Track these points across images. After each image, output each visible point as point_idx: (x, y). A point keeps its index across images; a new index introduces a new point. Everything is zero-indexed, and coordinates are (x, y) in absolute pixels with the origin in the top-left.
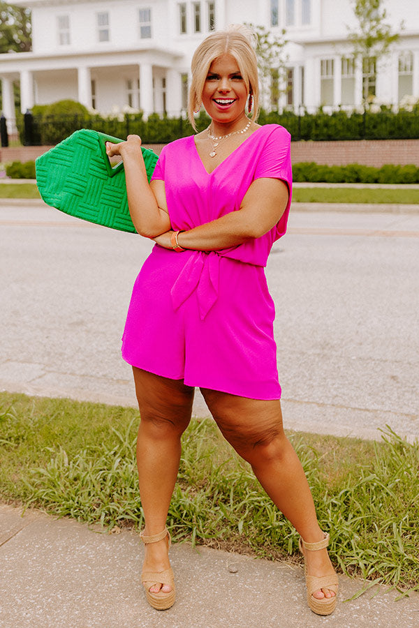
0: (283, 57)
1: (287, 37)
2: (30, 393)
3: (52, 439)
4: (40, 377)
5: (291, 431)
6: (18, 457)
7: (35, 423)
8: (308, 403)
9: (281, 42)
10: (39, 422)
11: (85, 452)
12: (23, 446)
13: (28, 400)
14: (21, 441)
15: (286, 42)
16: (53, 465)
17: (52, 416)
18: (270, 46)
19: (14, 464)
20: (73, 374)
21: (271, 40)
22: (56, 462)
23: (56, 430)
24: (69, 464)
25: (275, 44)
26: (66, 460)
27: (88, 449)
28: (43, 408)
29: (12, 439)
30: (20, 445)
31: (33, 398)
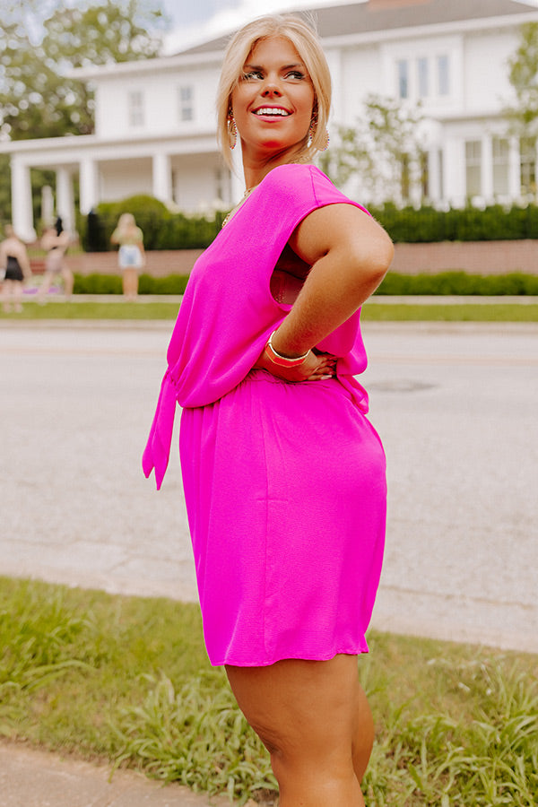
0: (418, 135)
1: (424, 111)
2: (112, 589)
3: (149, 659)
4: (123, 564)
5: (499, 650)
6: (99, 688)
7: (122, 635)
8: (507, 604)
9: (416, 116)
10: (129, 632)
11: (198, 680)
12: (106, 669)
13: (108, 599)
14: (103, 662)
15: (422, 118)
16: (152, 700)
17: (146, 623)
18: (401, 122)
19: (94, 697)
20: (167, 559)
21: (403, 115)
22: (157, 695)
23: (154, 646)
24: (175, 698)
25: (410, 120)
26: (171, 693)
27: (204, 676)
28: (132, 613)
29: (92, 659)
30: (103, 668)
31: (117, 596)
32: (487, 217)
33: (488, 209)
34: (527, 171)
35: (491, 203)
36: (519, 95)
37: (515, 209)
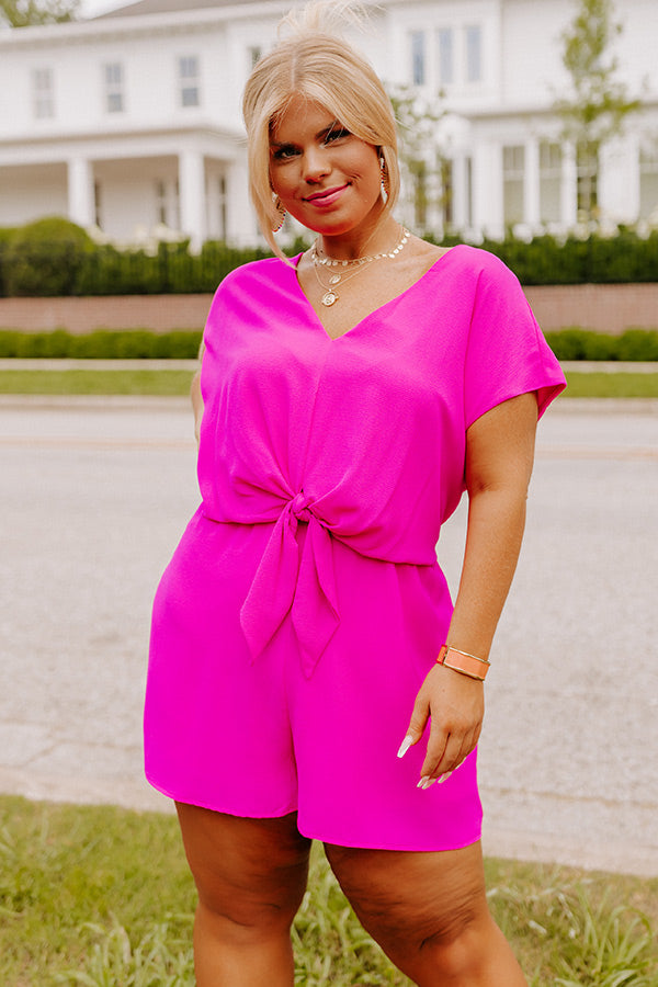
0: (440, 137)
1: (449, 103)
2: (34, 794)
3: (94, 900)
4: (45, 752)
6: (22, 940)
7: (51, 862)
8: (585, 799)
9: (437, 112)
10: (62, 858)
11: (164, 927)
12: (31, 914)
13: (29, 809)
14: (26, 902)
15: (446, 113)
16: (99, 958)
17: (85, 844)
18: (417, 119)
19: (15, 954)
20: (109, 745)
21: (419, 108)
22: (106, 951)
23: (98, 877)
24: (132, 954)
25: (428, 116)
26: (126, 946)
27: (172, 920)
28: (65, 829)
29: (9, 899)
30: (25, 913)
31: (43, 805)
32: (534, 253)
33: (536, 241)
34: (586, 188)
35: (540, 232)
36: (577, 84)
37: (572, 242)
